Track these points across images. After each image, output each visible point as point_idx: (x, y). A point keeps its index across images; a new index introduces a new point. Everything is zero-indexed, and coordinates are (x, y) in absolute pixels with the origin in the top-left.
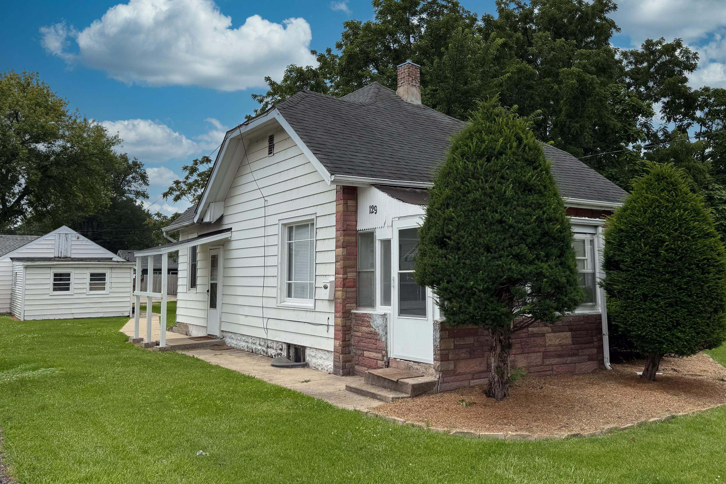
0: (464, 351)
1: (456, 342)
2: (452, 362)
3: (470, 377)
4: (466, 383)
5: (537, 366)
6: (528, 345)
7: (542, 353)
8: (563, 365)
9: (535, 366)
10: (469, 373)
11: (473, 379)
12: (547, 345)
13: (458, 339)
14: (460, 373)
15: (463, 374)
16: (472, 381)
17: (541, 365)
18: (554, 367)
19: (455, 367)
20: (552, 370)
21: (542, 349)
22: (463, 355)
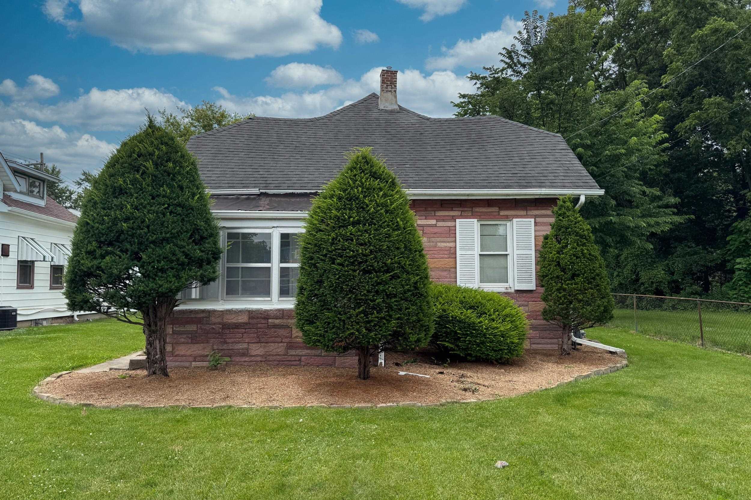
0: (185, 336)
1: (175, 329)
2: (170, 345)
3: (191, 359)
4: (187, 364)
5: (279, 355)
6: (266, 335)
7: (285, 344)
8: (316, 357)
9: (276, 355)
10: (191, 356)
11: (195, 361)
12: (293, 337)
13: (177, 326)
14: (178, 355)
15: (182, 356)
16: (193, 363)
17: (285, 355)
18: (303, 358)
19: (173, 349)
20: (300, 360)
21: (287, 340)
22: (183, 340)
